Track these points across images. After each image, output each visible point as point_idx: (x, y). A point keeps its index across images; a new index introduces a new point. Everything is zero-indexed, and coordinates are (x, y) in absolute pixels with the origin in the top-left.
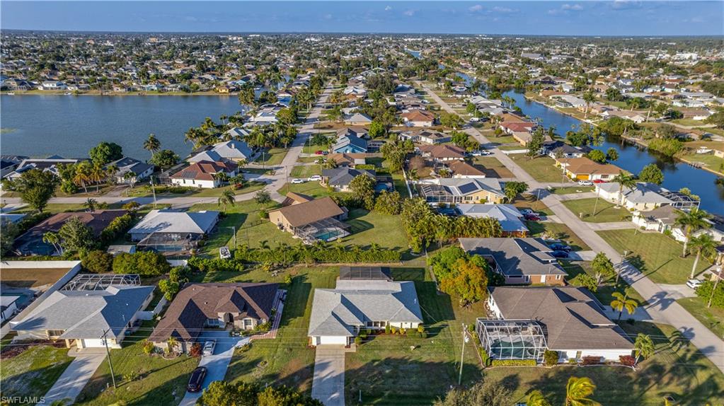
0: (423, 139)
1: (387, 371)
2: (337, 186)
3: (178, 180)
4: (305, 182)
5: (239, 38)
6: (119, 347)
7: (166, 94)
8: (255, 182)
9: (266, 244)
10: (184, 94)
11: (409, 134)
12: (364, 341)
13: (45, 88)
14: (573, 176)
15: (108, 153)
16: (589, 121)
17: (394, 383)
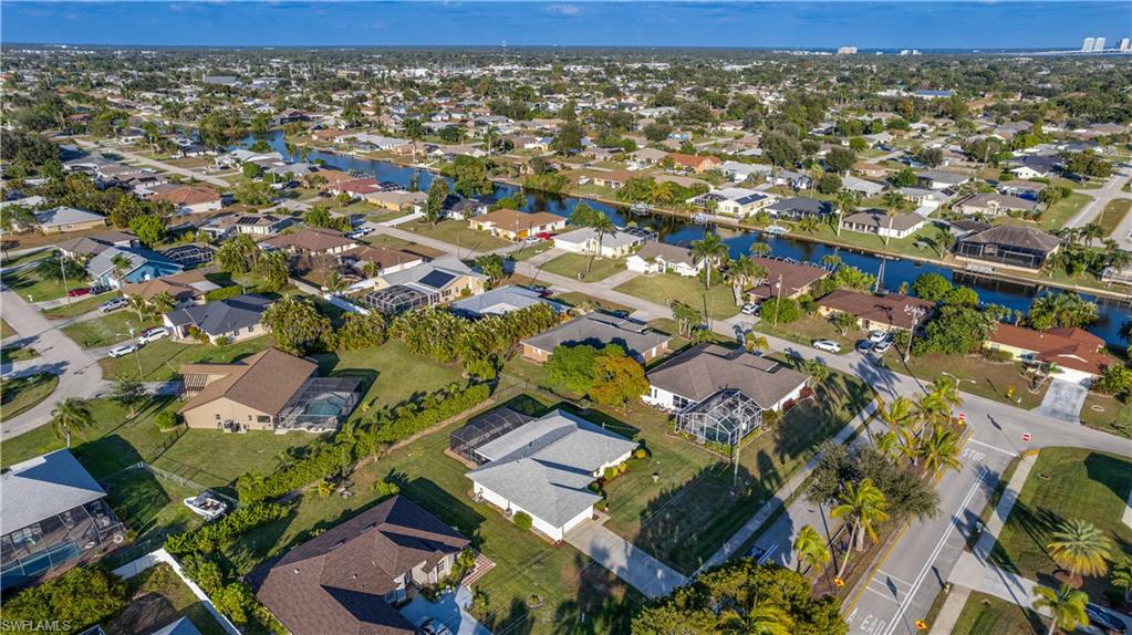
2: (227, 334)
11: (217, 226)
14: (512, 235)
16: (421, 165)
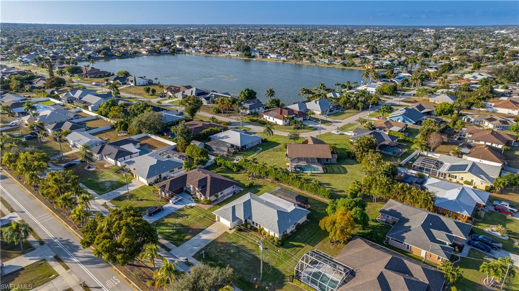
0: (486, 123)
1: (232, 251)
3: (266, 116)
4: (341, 134)
5: (432, 31)
6: (147, 184)
7: (331, 66)
8: (311, 127)
9: (256, 161)
10: (343, 67)
12: (240, 230)
13: (271, 58)
15: (247, 95)
17: (228, 259)
